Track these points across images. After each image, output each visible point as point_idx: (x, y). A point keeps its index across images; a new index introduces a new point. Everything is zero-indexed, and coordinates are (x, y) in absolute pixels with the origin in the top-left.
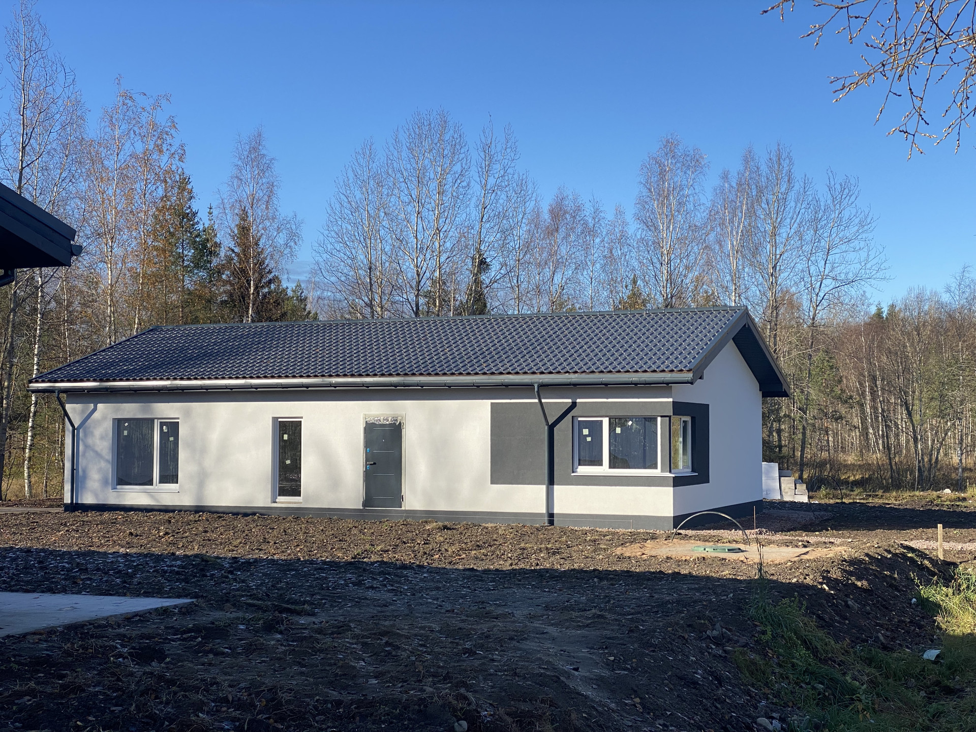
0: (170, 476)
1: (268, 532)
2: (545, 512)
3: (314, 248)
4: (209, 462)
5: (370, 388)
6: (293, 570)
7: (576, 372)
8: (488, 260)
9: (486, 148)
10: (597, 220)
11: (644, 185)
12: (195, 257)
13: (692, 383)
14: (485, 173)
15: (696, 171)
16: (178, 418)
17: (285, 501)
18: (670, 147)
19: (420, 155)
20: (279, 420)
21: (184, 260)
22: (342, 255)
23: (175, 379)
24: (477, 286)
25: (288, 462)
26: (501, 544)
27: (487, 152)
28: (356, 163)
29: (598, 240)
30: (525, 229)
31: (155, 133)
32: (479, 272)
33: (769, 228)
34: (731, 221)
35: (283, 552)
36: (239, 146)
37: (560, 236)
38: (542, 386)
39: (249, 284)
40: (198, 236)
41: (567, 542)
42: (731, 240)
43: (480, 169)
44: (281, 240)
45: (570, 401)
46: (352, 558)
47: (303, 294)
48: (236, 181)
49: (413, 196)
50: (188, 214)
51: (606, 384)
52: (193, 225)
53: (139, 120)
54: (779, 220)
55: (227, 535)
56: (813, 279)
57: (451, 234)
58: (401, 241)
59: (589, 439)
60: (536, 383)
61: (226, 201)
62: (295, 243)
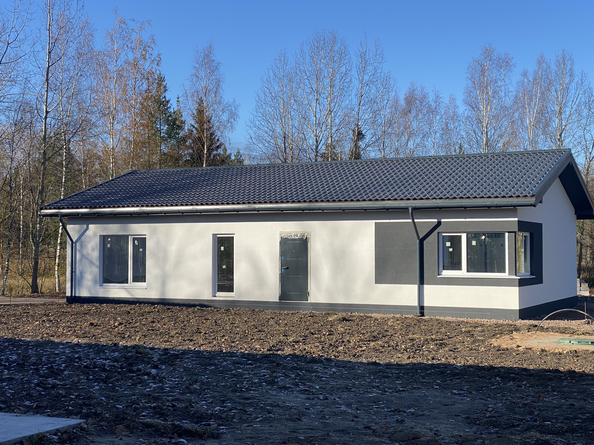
0: (140, 277)
1: (203, 323)
2: (417, 305)
3: (247, 124)
4: (169, 267)
5: (284, 212)
6: (212, 365)
7: (441, 198)
8: (363, 132)
9: (363, 56)
10: (437, 104)
11: (470, 79)
12: (167, 130)
13: (534, 206)
14: (362, 72)
15: (506, 69)
16: (145, 235)
17: (222, 296)
18: (488, 53)
19: (318, 61)
20: (218, 236)
21: (161, 132)
22: (266, 129)
23: (142, 206)
24: (356, 148)
25: (224, 267)
26: (392, 335)
27: (363, 58)
28: (275, 67)
29: (438, 117)
30: (388, 111)
31: (141, 47)
32: (358, 139)
33: (557, 108)
34: (529, 105)
35: (210, 343)
36: (197, 54)
37: (411, 116)
38: (415, 209)
39: (204, 147)
40: (170, 116)
41: (446, 333)
42: (529, 118)
43: (358, 70)
44: (225, 117)
45: (436, 220)
46: (268, 350)
47: (241, 158)
48: (194, 78)
49: (314, 89)
50: (163, 102)
51: (465, 208)
52: (167, 109)
53: (130, 38)
54: (564, 102)
55: (168, 325)
56: (588, 142)
57: (339, 114)
58: (305, 119)
59: (451, 250)
60: (410, 207)
61: (188, 92)
62: (234, 120)
